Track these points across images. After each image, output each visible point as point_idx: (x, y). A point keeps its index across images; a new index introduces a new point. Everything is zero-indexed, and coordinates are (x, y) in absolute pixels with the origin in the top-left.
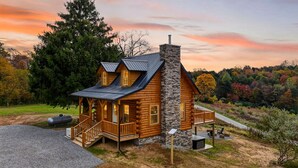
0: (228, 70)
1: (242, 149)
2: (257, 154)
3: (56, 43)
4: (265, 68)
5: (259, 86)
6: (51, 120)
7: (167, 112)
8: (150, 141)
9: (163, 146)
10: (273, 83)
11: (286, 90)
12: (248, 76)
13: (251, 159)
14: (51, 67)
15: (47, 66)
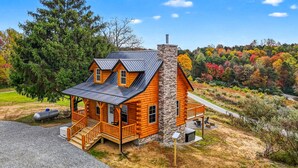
0: (202, 50)
1: (228, 140)
2: (242, 144)
3: (41, 35)
4: (236, 47)
5: (231, 66)
6: (37, 116)
7: (165, 112)
8: (149, 140)
9: (161, 144)
10: (244, 63)
11: (255, 70)
12: (221, 56)
13: (239, 151)
14: (38, 62)
15: (33, 61)
